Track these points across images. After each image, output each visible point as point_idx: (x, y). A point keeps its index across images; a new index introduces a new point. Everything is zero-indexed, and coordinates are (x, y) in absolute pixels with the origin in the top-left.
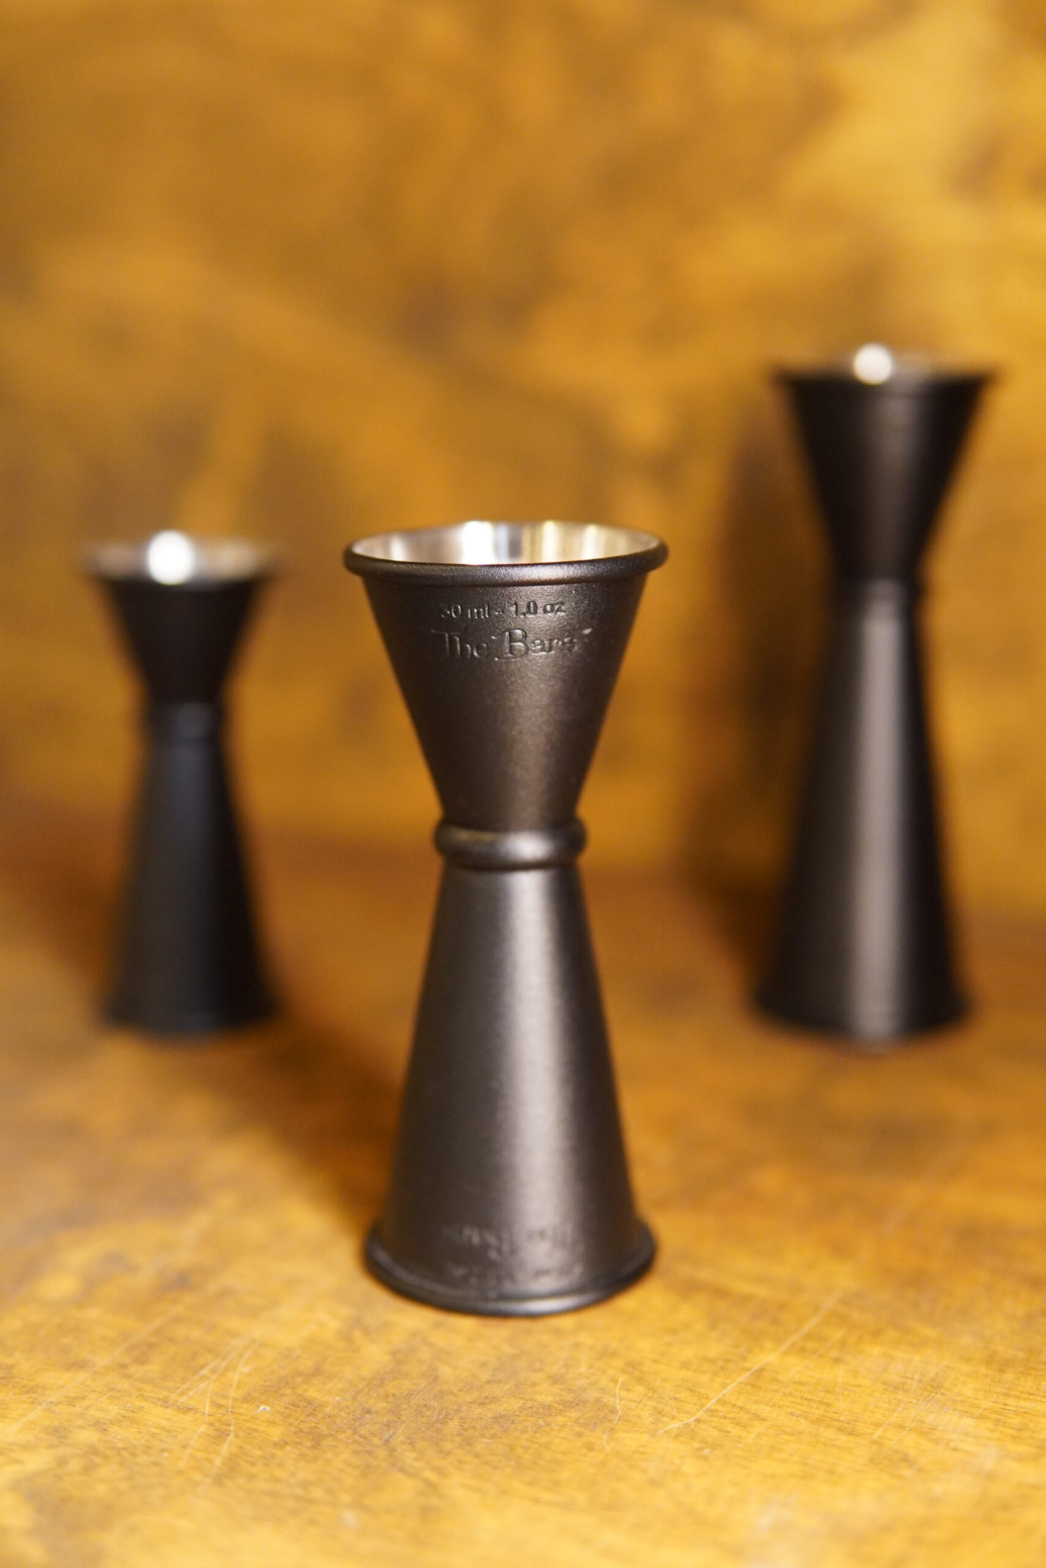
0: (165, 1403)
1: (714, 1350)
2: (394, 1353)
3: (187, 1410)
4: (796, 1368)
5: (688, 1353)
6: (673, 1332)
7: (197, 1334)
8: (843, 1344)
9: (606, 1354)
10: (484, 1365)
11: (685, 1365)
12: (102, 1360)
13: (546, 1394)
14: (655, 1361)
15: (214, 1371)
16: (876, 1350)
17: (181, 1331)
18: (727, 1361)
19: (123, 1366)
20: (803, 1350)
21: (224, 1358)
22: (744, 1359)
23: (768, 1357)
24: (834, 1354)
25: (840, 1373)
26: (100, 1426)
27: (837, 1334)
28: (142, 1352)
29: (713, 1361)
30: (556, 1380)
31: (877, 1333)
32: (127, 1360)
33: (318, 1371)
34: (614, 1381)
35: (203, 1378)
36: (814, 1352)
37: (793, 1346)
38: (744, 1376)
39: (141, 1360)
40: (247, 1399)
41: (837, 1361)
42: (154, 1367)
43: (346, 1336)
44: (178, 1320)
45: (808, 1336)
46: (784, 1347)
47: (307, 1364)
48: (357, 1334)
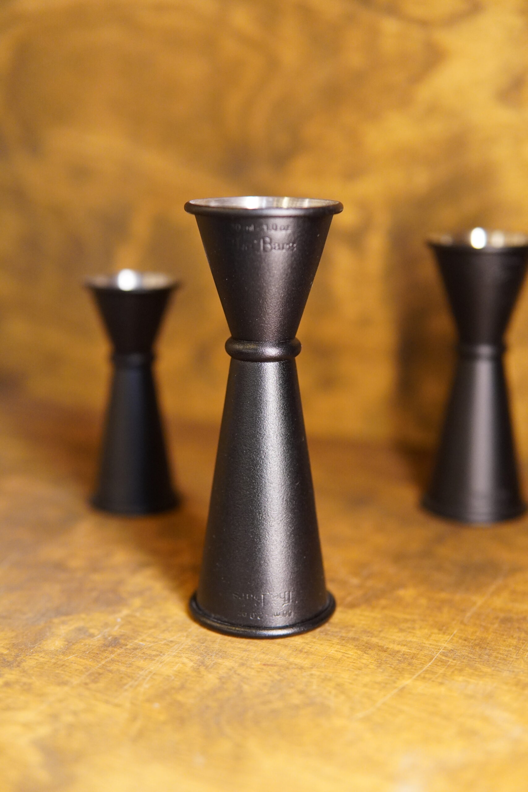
0: (107, 702)
1: (380, 678)
2: (220, 679)
3: (117, 706)
4: (421, 687)
5: (367, 679)
6: (360, 669)
7: (123, 669)
8: (444, 675)
9: (326, 679)
10: (265, 684)
11: (365, 685)
12: (76, 681)
13: (296, 699)
14: (351, 683)
15: (131, 686)
16: (461, 678)
17: (114, 667)
18: (386, 684)
19: (86, 684)
20: (424, 678)
21: (136, 680)
22: (395, 682)
23: (407, 681)
24: (440, 680)
25: (442, 690)
26: (75, 713)
27: (441, 671)
28: (96, 677)
29: (379, 683)
30: (301, 692)
31: (461, 670)
32: (88, 681)
33: (182, 687)
34: (330, 693)
35: (126, 690)
36: (430, 679)
37: (419, 676)
38: (395, 691)
39: (95, 681)
40: (149, 700)
41: (441, 684)
42: (101, 685)
43: (196, 670)
44: (113, 661)
45: (427, 671)
46: (415, 677)
47: (177, 684)
48: (202, 669)
